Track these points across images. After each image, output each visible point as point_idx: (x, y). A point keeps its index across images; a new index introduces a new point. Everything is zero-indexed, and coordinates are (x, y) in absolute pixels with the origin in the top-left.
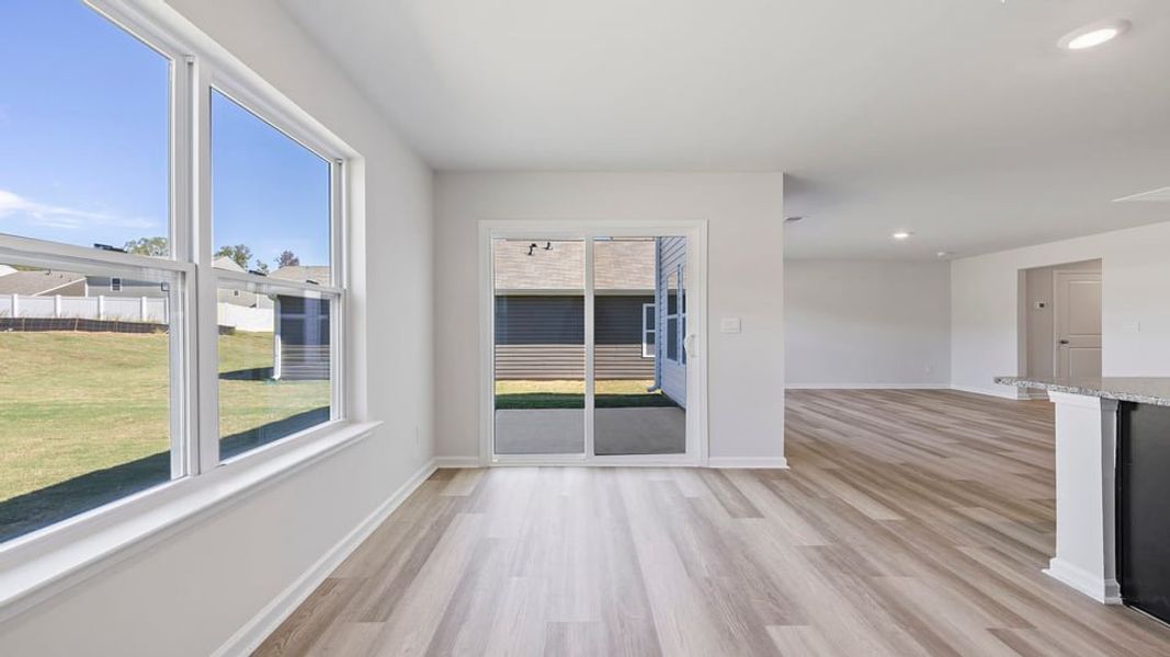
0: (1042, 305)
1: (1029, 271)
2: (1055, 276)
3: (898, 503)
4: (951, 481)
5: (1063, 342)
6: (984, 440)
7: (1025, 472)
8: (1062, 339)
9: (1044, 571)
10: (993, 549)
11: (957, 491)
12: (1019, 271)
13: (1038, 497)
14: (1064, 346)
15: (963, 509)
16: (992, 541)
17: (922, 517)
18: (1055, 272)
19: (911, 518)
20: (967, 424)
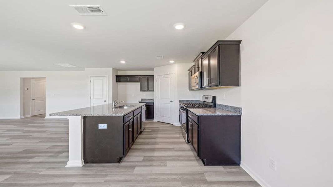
0: (27, 89)
1: (24, 78)
2: (31, 80)
3: (5, 171)
4: (19, 153)
5: (33, 100)
6: (20, 134)
7: (40, 141)
8: (33, 99)
9: (66, 166)
10: (49, 168)
11: (25, 155)
12: (21, 78)
13: (49, 146)
14: (33, 101)
15: (30, 160)
16: (48, 166)
17: (19, 170)
18: (31, 79)
19: (14, 173)
20: (9, 130)
